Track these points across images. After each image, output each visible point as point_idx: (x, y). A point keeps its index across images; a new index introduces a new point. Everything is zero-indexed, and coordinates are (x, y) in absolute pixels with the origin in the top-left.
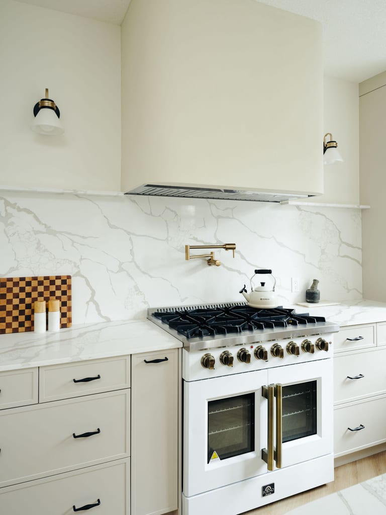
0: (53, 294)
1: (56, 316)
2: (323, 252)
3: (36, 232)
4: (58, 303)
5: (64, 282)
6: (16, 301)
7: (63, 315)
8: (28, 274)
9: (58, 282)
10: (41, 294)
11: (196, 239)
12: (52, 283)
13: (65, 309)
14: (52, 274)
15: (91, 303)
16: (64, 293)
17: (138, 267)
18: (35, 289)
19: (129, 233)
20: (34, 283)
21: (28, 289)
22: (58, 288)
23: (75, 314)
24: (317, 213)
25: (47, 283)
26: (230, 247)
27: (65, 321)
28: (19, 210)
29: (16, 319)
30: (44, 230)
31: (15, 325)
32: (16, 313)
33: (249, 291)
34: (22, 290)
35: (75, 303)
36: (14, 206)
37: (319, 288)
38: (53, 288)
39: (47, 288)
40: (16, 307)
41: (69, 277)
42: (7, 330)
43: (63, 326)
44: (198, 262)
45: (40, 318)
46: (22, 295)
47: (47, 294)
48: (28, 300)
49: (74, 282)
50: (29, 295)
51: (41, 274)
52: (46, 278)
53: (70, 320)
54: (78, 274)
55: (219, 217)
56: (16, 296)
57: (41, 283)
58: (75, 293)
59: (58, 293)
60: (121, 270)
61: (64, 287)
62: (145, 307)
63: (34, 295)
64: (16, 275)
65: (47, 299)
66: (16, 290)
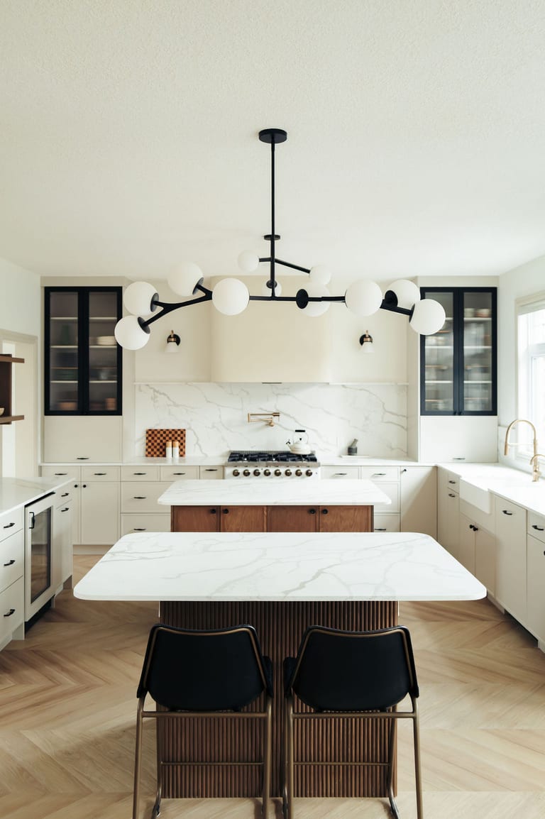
0: (176, 438)
1: (177, 450)
2: (367, 418)
3: (169, 405)
4: (177, 443)
5: (182, 432)
6: (158, 441)
7: (181, 450)
8: (164, 428)
9: (179, 432)
10: (170, 438)
11: (261, 409)
12: (176, 432)
13: (182, 447)
14: (176, 428)
15: (197, 446)
16: (182, 438)
17: (223, 425)
18: (167, 435)
19: (218, 405)
20: (167, 432)
21: (164, 435)
22: (179, 435)
23: (187, 450)
24: (361, 390)
25: (173, 432)
26: (276, 415)
27: (182, 453)
28: (160, 394)
29: (158, 450)
30: (172, 403)
31: (158, 453)
32: (158, 447)
33: (292, 444)
34: (162, 435)
35: (187, 444)
36: (157, 392)
37: (358, 445)
38: (176, 435)
39: (173, 435)
40: (159, 444)
41: (185, 430)
42: (155, 455)
43: (181, 456)
44: (264, 423)
45: (169, 450)
46: (161, 438)
47: (173, 438)
48: (164, 441)
49: (187, 433)
50: (164, 438)
51: (171, 428)
52: (173, 430)
53: (184, 453)
54: (190, 428)
55: (278, 395)
56: (159, 438)
57: (170, 432)
58: (187, 439)
59: (179, 438)
60: (214, 427)
61: (182, 435)
62: (228, 450)
63: (167, 438)
64: (159, 428)
65: (173, 441)
66: (159, 435)
